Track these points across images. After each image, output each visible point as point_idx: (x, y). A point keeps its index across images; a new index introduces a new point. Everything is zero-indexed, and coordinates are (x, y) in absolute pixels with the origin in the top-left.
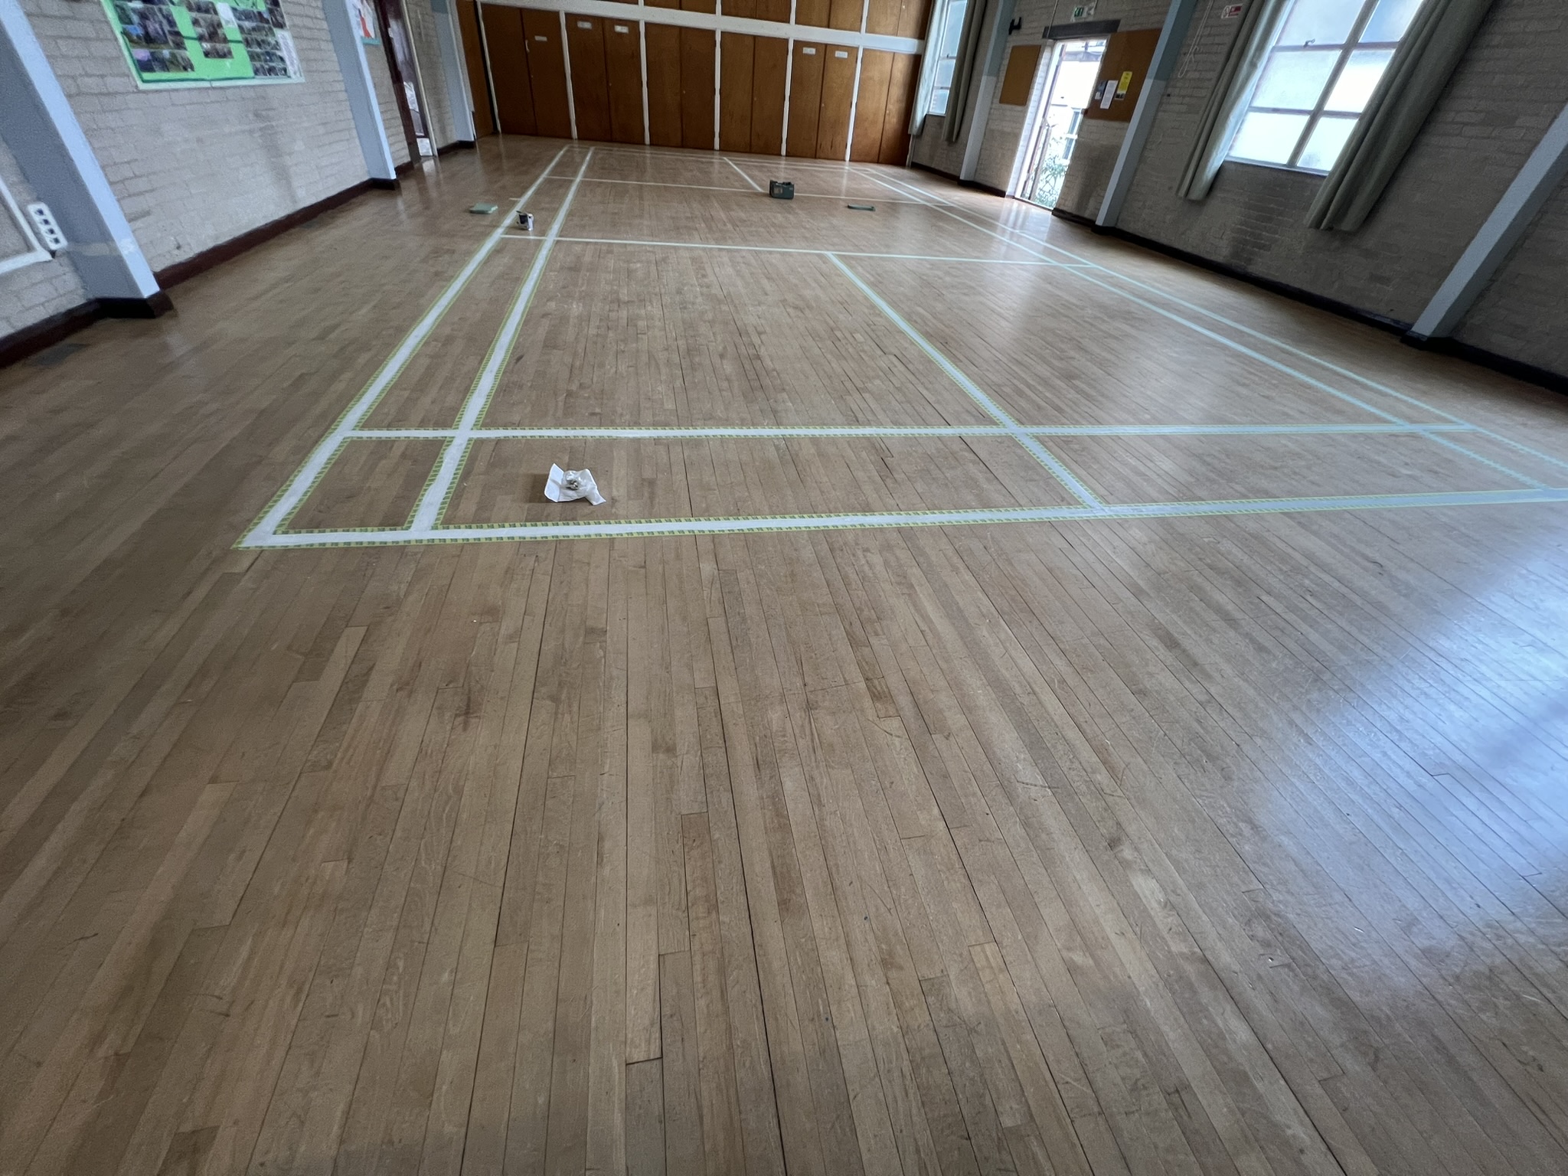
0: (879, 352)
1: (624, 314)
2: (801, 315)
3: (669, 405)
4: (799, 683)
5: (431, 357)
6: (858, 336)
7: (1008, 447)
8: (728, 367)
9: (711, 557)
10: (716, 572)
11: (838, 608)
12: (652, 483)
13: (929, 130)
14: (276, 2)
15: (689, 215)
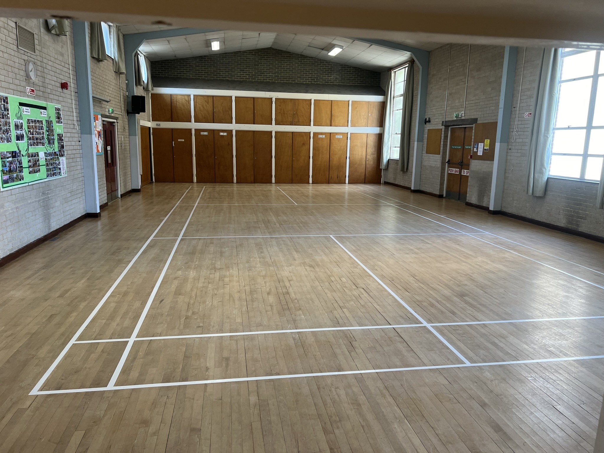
0: (354, 287)
1: (217, 275)
2: (313, 269)
3: (239, 320)
4: (296, 451)
5: (116, 302)
6: (343, 279)
7: (422, 334)
8: (271, 299)
9: (256, 393)
10: (257, 400)
11: (319, 416)
12: (227, 359)
13: (391, 166)
14: (63, 147)
15: (256, 220)
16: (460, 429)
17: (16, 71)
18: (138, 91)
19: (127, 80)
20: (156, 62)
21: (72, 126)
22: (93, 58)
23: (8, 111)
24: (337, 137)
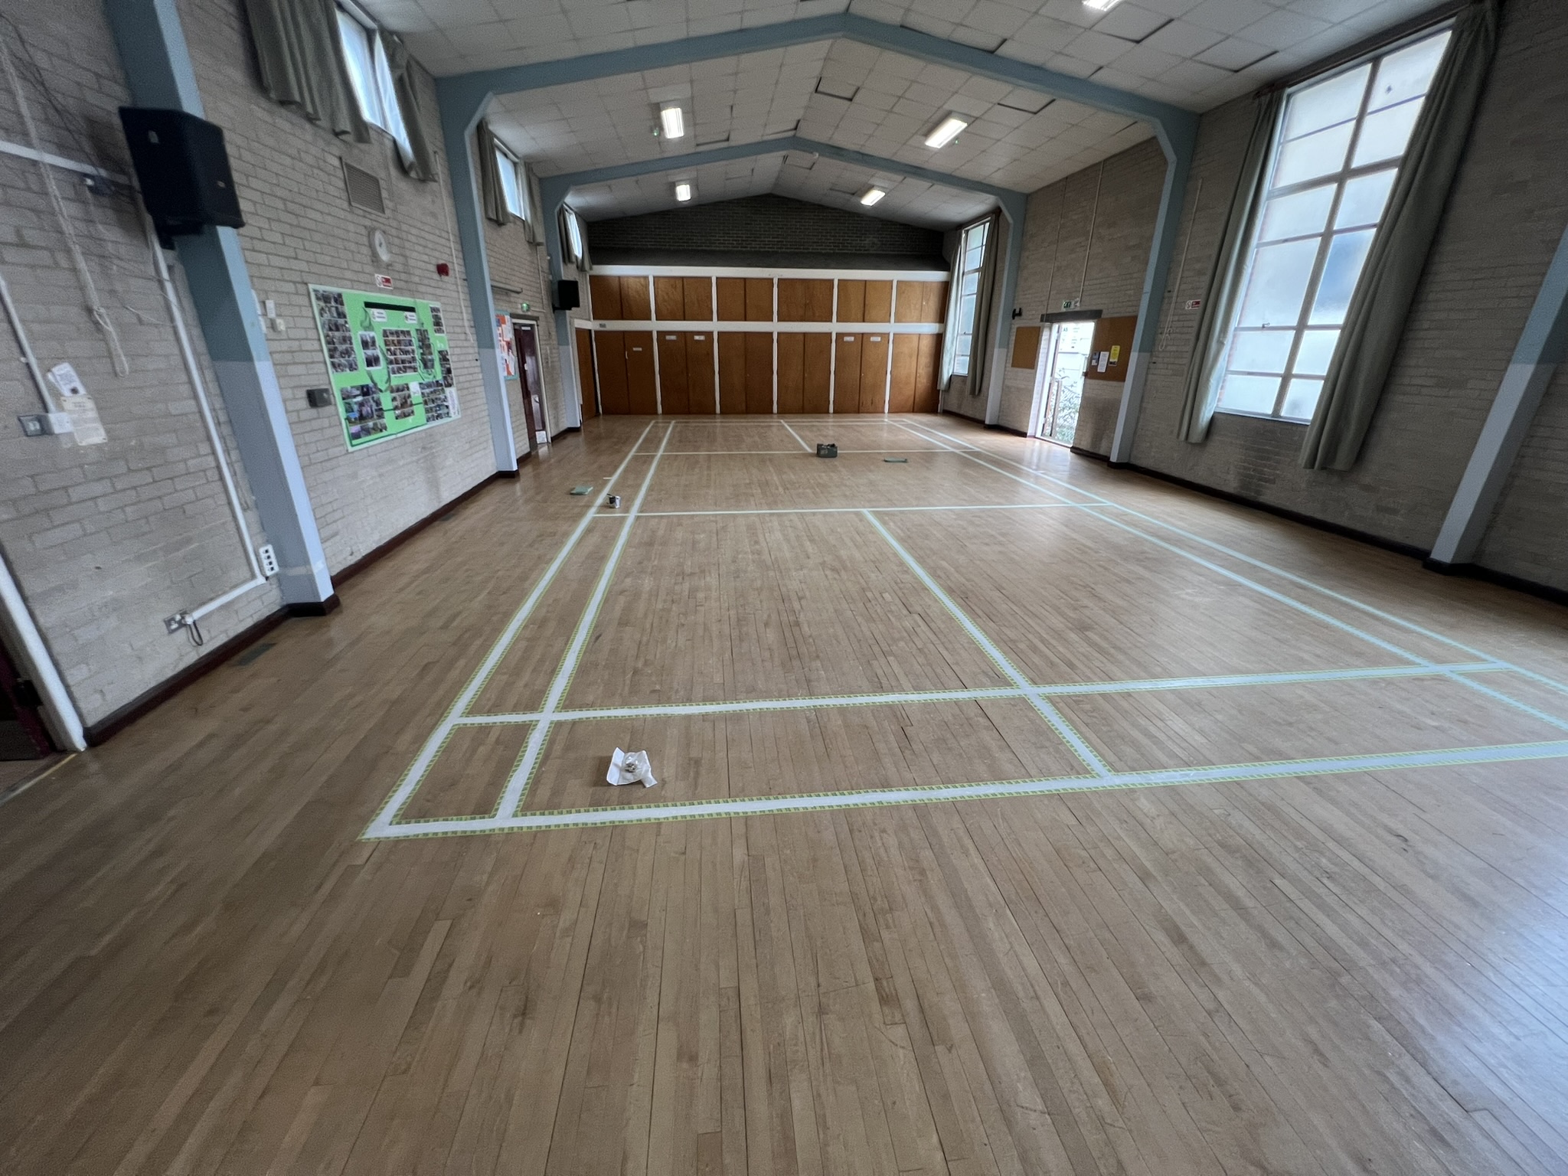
0: (905, 612)
1: (686, 586)
2: (837, 576)
3: (718, 679)
4: (813, 984)
5: (528, 640)
6: (886, 595)
7: (1021, 710)
8: (771, 636)
9: (743, 841)
10: (746, 858)
11: (854, 897)
12: (697, 762)
13: (955, 385)
14: (449, 371)
15: (748, 481)
16: (1108, 935)
17: (353, 247)
18: (568, 273)
19: (549, 255)
20: (594, 223)
21: (463, 337)
22: (490, 219)
23: (345, 317)
24: (873, 339)
